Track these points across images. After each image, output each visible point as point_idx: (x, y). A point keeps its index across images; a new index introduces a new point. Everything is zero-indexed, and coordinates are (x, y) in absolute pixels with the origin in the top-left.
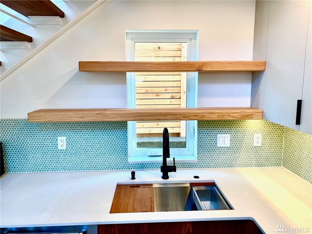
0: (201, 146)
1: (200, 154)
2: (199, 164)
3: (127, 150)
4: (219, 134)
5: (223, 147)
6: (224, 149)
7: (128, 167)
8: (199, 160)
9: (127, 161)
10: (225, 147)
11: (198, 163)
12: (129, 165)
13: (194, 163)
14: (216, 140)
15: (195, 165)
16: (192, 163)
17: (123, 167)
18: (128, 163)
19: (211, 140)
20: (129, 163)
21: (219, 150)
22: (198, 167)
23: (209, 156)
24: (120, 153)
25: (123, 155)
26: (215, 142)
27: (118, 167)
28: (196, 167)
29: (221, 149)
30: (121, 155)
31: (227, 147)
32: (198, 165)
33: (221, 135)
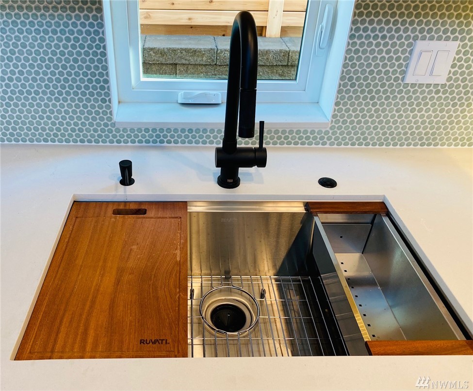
0: (351, 79)
1: (345, 104)
2: (334, 133)
3: (106, 86)
4: (424, 38)
5: (421, 86)
6: (423, 92)
7: (114, 136)
8: (337, 122)
9: (110, 119)
10: (428, 86)
11: (331, 132)
12: (118, 130)
13: (320, 132)
14: (406, 59)
15: (322, 138)
16: (313, 132)
17: (100, 136)
18: (114, 125)
19: (390, 59)
20: (117, 126)
21: (408, 92)
22: (328, 142)
23: (369, 111)
24: (84, 94)
25: (96, 100)
26: (400, 66)
27: (85, 136)
28: (324, 144)
29: (415, 92)
30: (88, 100)
31: (436, 85)
32: (329, 139)
33: (426, 42)
